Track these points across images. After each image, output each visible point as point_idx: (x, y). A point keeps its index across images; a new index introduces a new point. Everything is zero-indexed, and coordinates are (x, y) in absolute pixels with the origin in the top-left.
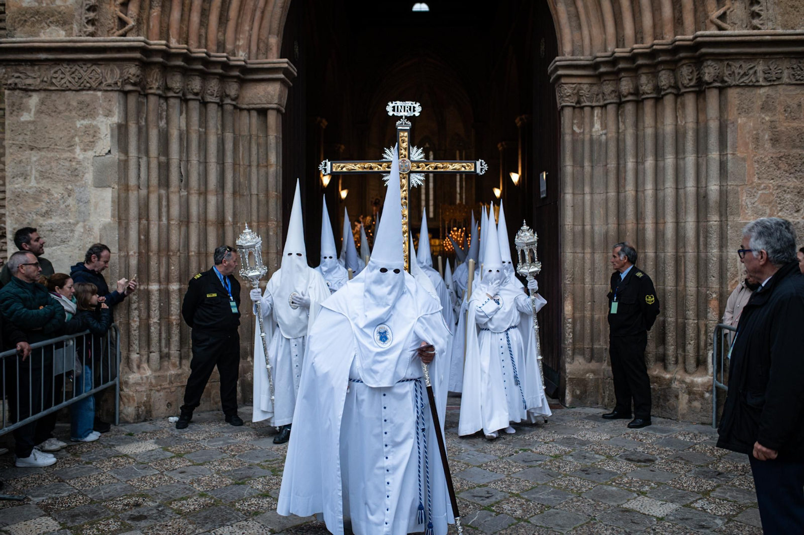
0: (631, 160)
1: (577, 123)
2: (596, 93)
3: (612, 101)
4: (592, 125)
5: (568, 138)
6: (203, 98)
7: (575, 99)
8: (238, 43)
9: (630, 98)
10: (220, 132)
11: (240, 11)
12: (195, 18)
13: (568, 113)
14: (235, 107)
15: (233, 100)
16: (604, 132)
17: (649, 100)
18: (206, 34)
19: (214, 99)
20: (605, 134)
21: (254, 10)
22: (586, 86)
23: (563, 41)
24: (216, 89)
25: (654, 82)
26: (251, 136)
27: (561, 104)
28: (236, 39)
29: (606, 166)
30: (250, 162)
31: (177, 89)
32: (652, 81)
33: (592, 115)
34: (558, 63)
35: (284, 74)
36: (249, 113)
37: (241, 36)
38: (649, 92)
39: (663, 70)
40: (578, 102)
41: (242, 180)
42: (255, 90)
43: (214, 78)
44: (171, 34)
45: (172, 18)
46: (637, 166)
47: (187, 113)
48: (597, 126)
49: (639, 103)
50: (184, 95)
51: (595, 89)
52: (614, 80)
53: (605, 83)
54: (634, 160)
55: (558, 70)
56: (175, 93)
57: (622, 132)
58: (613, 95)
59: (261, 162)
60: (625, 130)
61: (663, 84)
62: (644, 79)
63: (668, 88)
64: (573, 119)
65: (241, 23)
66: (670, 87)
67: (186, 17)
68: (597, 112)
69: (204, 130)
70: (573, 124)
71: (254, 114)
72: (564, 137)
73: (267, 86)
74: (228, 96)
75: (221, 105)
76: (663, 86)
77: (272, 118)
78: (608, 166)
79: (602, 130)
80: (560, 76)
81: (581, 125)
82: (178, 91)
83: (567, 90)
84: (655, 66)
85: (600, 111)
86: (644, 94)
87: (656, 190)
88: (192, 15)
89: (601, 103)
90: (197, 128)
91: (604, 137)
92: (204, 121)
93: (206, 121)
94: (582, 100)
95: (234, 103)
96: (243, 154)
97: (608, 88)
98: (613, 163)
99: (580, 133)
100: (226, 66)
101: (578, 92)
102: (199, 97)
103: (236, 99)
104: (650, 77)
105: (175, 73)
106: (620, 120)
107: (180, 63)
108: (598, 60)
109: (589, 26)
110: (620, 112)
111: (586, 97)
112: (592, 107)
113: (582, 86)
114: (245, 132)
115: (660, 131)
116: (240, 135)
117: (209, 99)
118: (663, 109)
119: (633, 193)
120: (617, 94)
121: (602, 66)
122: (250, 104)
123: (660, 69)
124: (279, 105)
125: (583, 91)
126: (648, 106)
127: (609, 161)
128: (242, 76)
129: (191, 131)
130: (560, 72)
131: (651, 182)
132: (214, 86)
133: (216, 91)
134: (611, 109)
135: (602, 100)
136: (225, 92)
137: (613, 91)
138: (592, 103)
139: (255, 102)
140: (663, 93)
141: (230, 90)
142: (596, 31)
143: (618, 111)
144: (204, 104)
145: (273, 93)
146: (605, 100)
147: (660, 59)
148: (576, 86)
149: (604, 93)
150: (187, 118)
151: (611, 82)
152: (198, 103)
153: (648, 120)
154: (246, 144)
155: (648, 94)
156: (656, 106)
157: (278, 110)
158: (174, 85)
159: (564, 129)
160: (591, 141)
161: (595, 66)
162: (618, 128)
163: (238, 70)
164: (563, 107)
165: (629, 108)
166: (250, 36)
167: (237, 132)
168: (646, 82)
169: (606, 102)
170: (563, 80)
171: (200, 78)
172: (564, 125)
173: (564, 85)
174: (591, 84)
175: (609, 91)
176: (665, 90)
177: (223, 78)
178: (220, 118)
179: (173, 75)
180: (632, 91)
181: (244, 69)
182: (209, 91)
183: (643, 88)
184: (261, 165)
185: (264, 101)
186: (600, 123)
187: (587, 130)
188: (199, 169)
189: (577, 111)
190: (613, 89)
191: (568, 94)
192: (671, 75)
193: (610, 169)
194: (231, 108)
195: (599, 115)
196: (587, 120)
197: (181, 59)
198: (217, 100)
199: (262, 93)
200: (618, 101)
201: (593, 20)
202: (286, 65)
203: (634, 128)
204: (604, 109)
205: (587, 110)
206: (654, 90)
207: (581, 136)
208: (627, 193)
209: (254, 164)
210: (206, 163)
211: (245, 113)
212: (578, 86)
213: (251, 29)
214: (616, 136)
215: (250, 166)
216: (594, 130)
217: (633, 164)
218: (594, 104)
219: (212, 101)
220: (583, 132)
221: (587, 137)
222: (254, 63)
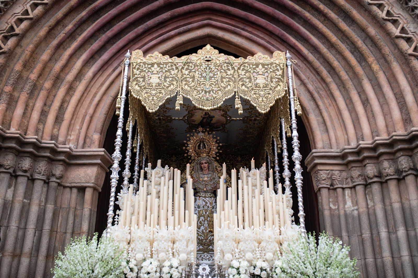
0: (384, 230)
1: (332, 201)
2: (345, 177)
3: (360, 183)
4: (345, 203)
5: (327, 213)
6: (31, 175)
7: (329, 183)
8: (69, 137)
9: (375, 179)
10: (43, 204)
11: (73, 115)
12: (35, 116)
13: (324, 193)
14: (59, 184)
15: (57, 178)
16: (356, 208)
17: (393, 180)
18: (43, 128)
19: (40, 177)
20: (357, 210)
21: (85, 116)
22: (337, 173)
23: (315, 140)
24: (43, 169)
25: (395, 166)
26: (70, 208)
27: (318, 186)
28: (68, 134)
29: (361, 235)
30: (66, 230)
31: (8, 166)
32: (393, 165)
33: (344, 195)
34: (314, 154)
35: (101, 160)
36: (71, 190)
37: (73, 133)
38: (392, 174)
39: (402, 156)
40: (332, 185)
41: (57, 245)
42: (78, 172)
43: (43, 161)
44: (12, 125)
45: (15, 113)
46: (389, 235)
47: (15, 187)
48: (349, 203)
49: (383, 183)
50: (14, 171)
51: (344, 174)
52: (359, 167)
53: (352, 169)
54: (387, 230)
55: (315, 160)
56: (5, 169)
57: (371, 208)
58: (360, 178)
59: (76, 230)
60: (374, 206)
61: (404, 167)
62: (386, 164)
63: (409, 170)
64: (329, 198)
65: (74, 124)
66: (411, 169)
67: (28, 114)
68: (347, 192)
69: (29, 201)
70: (329, 202)
71: (75, 191)
72: (323, 213)
73: (87, 169)
74: (53, 175)
75: (47, 182)
76: (405, 168)
77: (88, 194)
78: (363, 235)
79: (353, 206)
80: (317, 164)
81: (336, 202)
82: (8, 167)
83: (323, 175)
84: (394, 153)
85: (350, 192)
86: (387, 175)
87: (411, 256)
88: (33, 113)
89: (351, 185)
90: (21, 199)
91: (356, 213)
92: (28, 194)
93: (31, 194)
94: (335, 183)
95: (58, 181)
96: (61, 223)
97: (356, 173)
98: (368, 233)
99: (335, 209)
100: (53, 151)
101: (331, 177)
102: (28, 174)
103: (61, 177)
104: (391, 163)
105: (8, 153)
106: (368, 198)
107: (13, 145)
108: (346, 151)
109: (335, 130)
110: (367, 192)
111: (338, 181)
112: (343, 189)
113: (334, 172)
114: (65, 205)
115: (406, 205)
116: (61, 207)
117: (36, 176)
118: (407, 188)
119: (390, 259)
120: (363, 177)
121: (349, 155)
122: (72, 183)
123: (399, 156)
124: (95, 184)
125: (335, 176)
126: (392, 185)
127: (363, 231)
128: (67, 160)
129: (15, 201)
130: (317, 161)
131: (406, 249)
132: (42, 166)
133: (43, 170)
134: (360, 189)
135: (350, 183)
136: (52, 172)
137: (360, 175)
138: (343, 185)
139: (76, 181)
140: (404, 174)
141: (56, 170)
142: (340, 133)
143: (365, 191)
144: (32, 180)
145: (92, 174)
146: (354, 182)
147: (399, 147)
148: (329, 172)
149: (352, 177)
150: (14, 191)
151: (357, 168)
152: (26, 179)
153: (394, 196)
154: (65, 215)
155: (390, 175)
156: (398, 185)
157: (95, 189)
158: (5, 163)
159: (322, 206)
160: (346, 215)
161: (344, 156)
162: (367, 205)
163: (64, 155)
164: (319, 190)
165: (376, 188)
166: (80, 133)
167: (58, 205)
168: (389, 166)
169: (355, 184)
170: (319, 168)
171: (30, 159)
172: (322, 203)
173: (320, 172)
174: (341, 171)
175: (357, 176)
176: (406, 171)
177: (51, 161)
178: (44, 193)
179: (6, 155)
180: (376, 174)
181: (70, 155)
182: (37, 170)
183: (387, 171)
184: (76, 232)
185: (83, 180)
186: (351, 201)
187: (341, 206)
188: (17, 234)
189: (331, 192)
190: (360, 174)
191: (324, 178)
192: (410, 159)
193: (366, 238)
194: (56, 185)
195: (350, 195)
196: (340, 198)
197: (14, 142)
198: (44, 178)
199: (83, 174)
200: (364, 183)
201: (337, 125)
202: (103, 153)
203: (382, 204)
204: (353, 189)
205: (339, 191)
206: (396, 172)
207: (337, 212)
208: (385, 259)
209: (69, 231)
210: (25, 228)
211: (68, 190)
212: (331, 172)
213: (81, 129)
214: (367, 210)
215: (65, 233)
216: (346, 206)
217: (386, 233)
218: (344, 186)
219: (38, 178)
220: (338, 208)
221: (342, 212)
222: (79, 151)
